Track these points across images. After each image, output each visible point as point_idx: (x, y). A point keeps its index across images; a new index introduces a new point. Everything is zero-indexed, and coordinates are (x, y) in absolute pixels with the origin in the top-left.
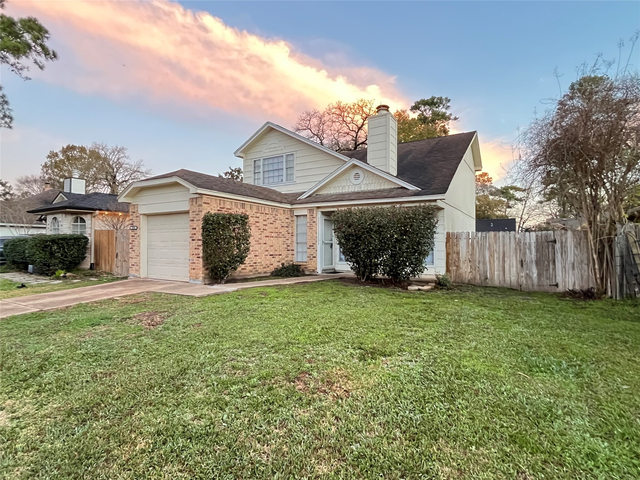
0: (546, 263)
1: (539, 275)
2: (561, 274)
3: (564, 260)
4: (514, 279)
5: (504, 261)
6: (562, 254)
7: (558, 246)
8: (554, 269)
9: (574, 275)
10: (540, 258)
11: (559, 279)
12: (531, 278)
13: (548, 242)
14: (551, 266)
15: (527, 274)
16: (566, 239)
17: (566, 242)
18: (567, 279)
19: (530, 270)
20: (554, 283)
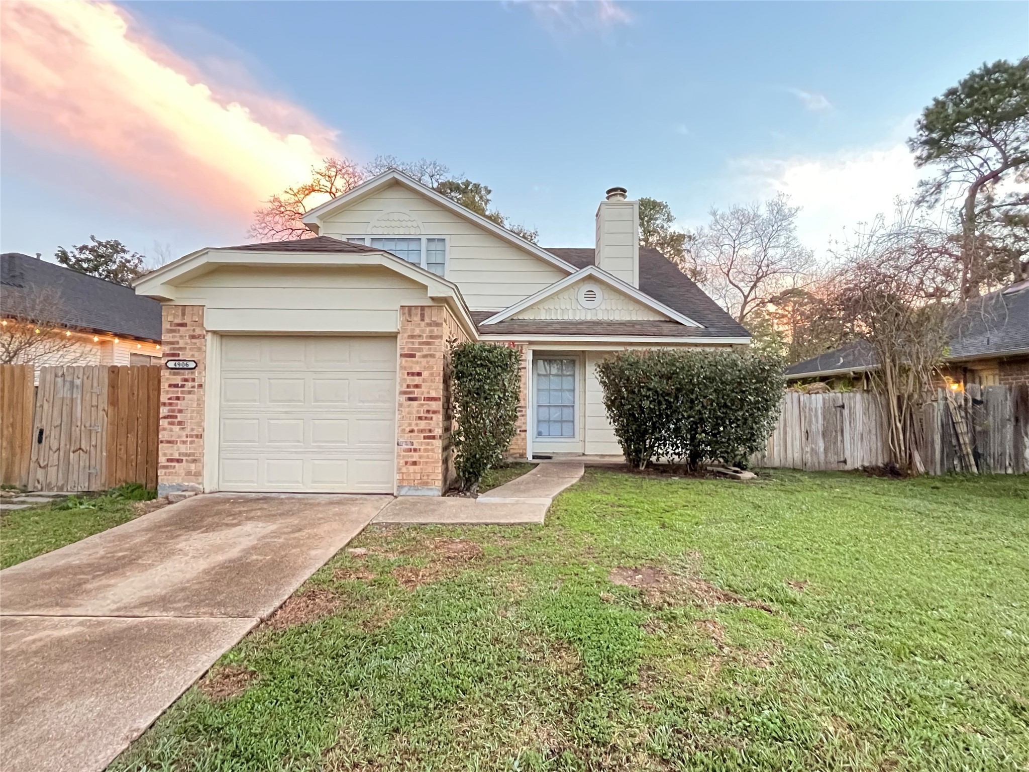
0: (834, 433)
1: (826, 450)
2: (849, 447)
3: (853, 429)
4: (797, 456)
5: (785, 433)
6: (850, 423)
7: (846, 412)
8: (842, 441)
9: (862, 448)
10: (827, 426)
11: (848, 454)
12: (817, 453)
13: (835, 407)
14: (839, 438)
15: (812, 449)
16: (855, 403)
17: (855, 407)
18: (856, 453)
19: (816, 444)
20: (842, 459)
